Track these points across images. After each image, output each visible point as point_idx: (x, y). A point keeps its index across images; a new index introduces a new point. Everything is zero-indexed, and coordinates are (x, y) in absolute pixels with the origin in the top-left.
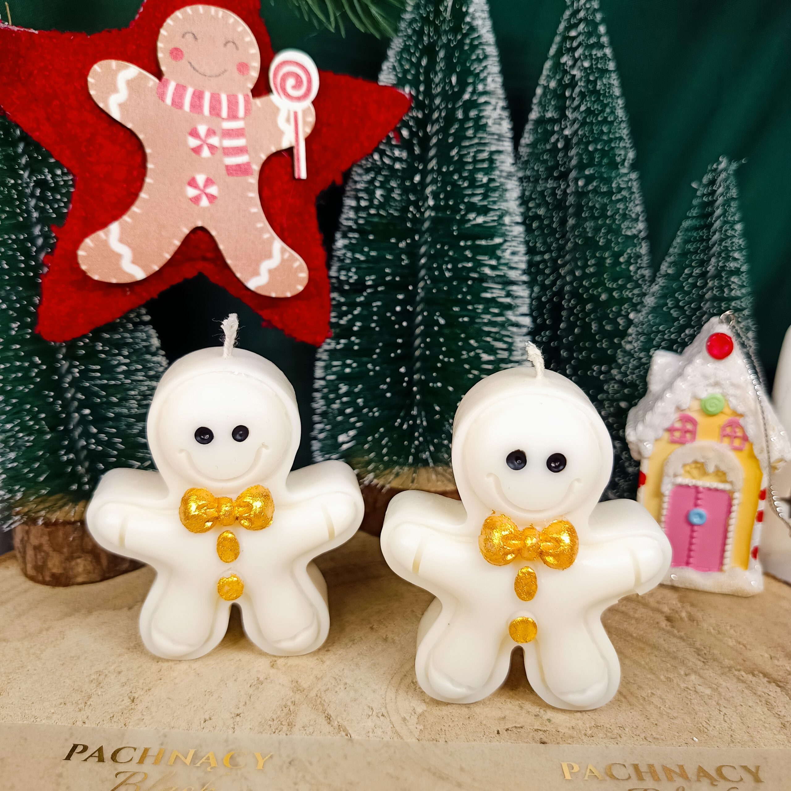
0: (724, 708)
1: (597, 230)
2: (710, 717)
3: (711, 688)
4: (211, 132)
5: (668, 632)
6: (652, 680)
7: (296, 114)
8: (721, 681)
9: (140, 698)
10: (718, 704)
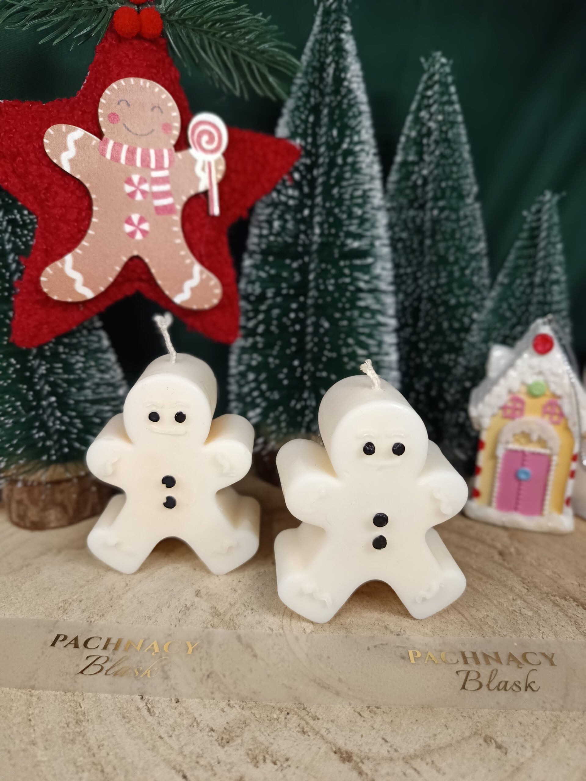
0: (542, 628)
1: (448, 249)
2: (531, 635)
3: (532, 611)
4: (142, 181)
5: (500, 564)
6: (488, 604)
7: (209, 164)
8: (540, 605)
9: (96, 622)
10: (538, 624)
